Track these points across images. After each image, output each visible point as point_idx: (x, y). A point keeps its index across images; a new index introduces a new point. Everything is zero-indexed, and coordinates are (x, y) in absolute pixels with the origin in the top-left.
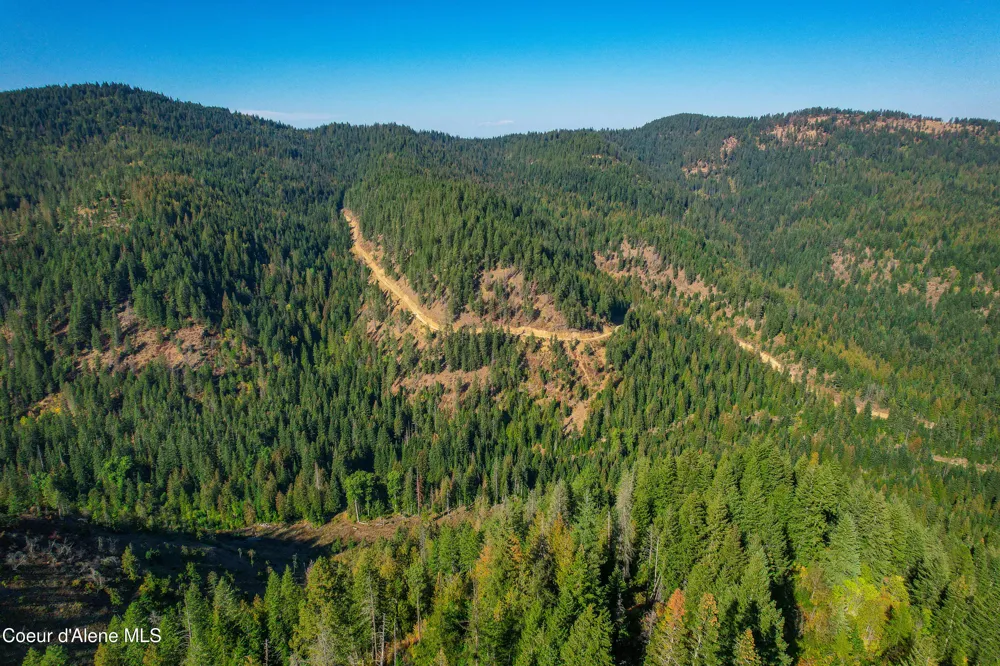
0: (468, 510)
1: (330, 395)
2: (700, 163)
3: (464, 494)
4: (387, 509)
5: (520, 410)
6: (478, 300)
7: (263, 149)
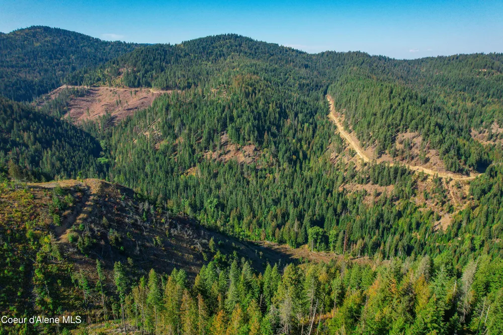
0: (370, 259)
1: (307, 186)
3: (369, 250)
4: (327, 248)
5: (408, 212)
6: (393, 148)
7: (292, 64)
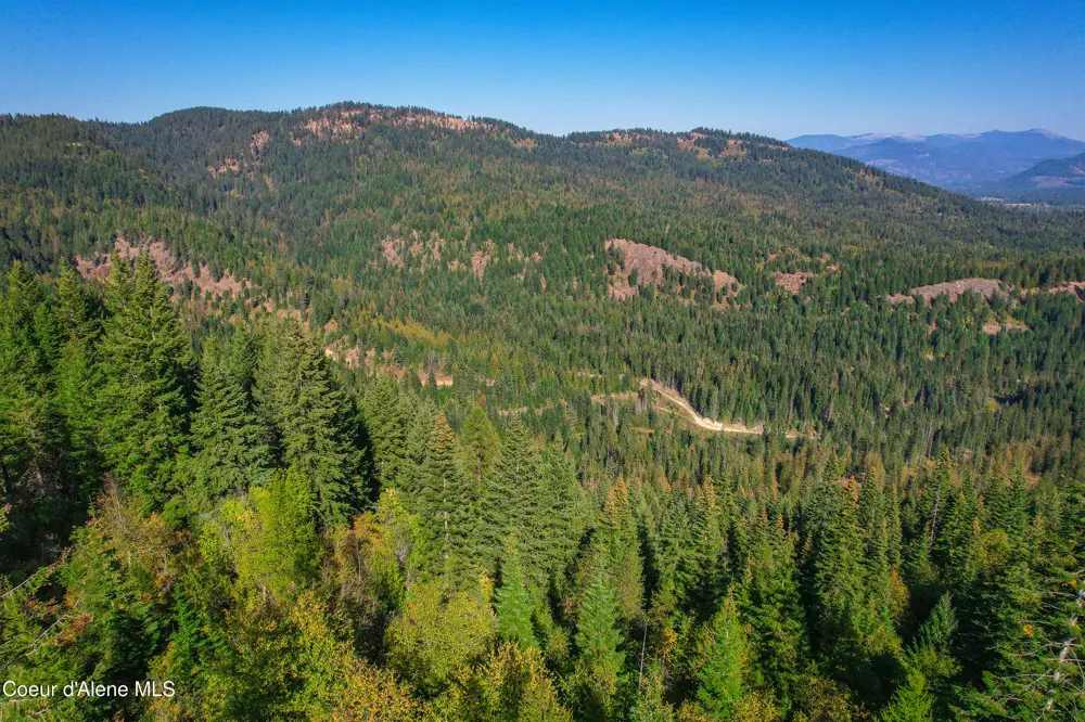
2: (228, 161)
